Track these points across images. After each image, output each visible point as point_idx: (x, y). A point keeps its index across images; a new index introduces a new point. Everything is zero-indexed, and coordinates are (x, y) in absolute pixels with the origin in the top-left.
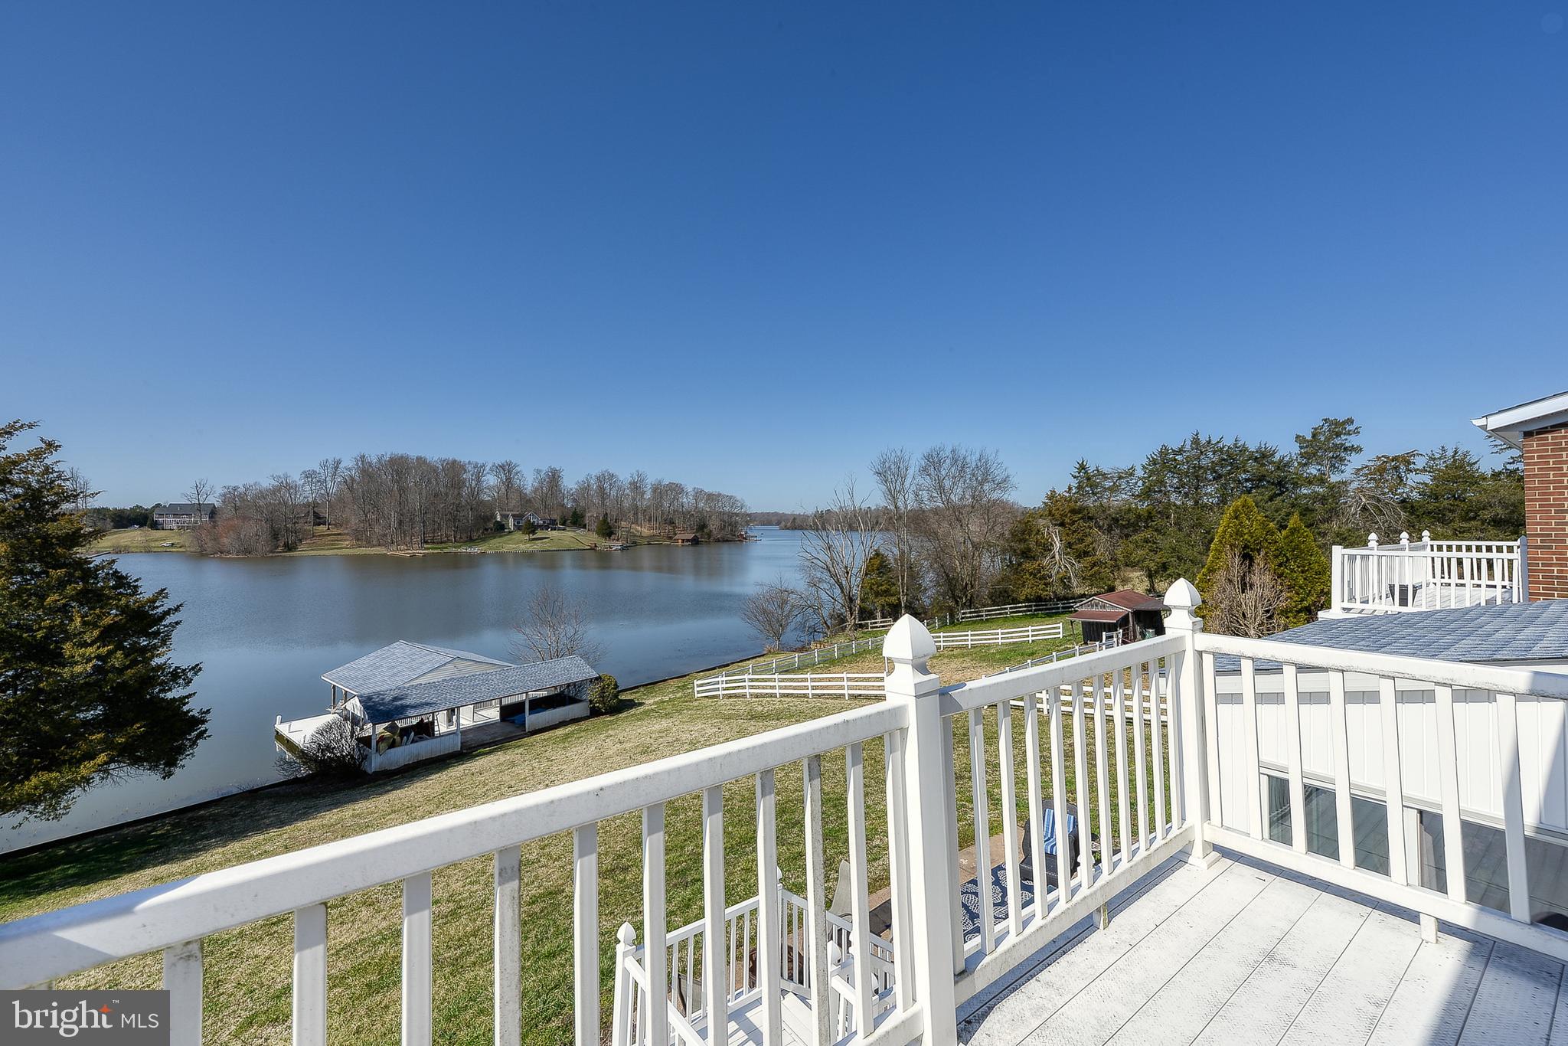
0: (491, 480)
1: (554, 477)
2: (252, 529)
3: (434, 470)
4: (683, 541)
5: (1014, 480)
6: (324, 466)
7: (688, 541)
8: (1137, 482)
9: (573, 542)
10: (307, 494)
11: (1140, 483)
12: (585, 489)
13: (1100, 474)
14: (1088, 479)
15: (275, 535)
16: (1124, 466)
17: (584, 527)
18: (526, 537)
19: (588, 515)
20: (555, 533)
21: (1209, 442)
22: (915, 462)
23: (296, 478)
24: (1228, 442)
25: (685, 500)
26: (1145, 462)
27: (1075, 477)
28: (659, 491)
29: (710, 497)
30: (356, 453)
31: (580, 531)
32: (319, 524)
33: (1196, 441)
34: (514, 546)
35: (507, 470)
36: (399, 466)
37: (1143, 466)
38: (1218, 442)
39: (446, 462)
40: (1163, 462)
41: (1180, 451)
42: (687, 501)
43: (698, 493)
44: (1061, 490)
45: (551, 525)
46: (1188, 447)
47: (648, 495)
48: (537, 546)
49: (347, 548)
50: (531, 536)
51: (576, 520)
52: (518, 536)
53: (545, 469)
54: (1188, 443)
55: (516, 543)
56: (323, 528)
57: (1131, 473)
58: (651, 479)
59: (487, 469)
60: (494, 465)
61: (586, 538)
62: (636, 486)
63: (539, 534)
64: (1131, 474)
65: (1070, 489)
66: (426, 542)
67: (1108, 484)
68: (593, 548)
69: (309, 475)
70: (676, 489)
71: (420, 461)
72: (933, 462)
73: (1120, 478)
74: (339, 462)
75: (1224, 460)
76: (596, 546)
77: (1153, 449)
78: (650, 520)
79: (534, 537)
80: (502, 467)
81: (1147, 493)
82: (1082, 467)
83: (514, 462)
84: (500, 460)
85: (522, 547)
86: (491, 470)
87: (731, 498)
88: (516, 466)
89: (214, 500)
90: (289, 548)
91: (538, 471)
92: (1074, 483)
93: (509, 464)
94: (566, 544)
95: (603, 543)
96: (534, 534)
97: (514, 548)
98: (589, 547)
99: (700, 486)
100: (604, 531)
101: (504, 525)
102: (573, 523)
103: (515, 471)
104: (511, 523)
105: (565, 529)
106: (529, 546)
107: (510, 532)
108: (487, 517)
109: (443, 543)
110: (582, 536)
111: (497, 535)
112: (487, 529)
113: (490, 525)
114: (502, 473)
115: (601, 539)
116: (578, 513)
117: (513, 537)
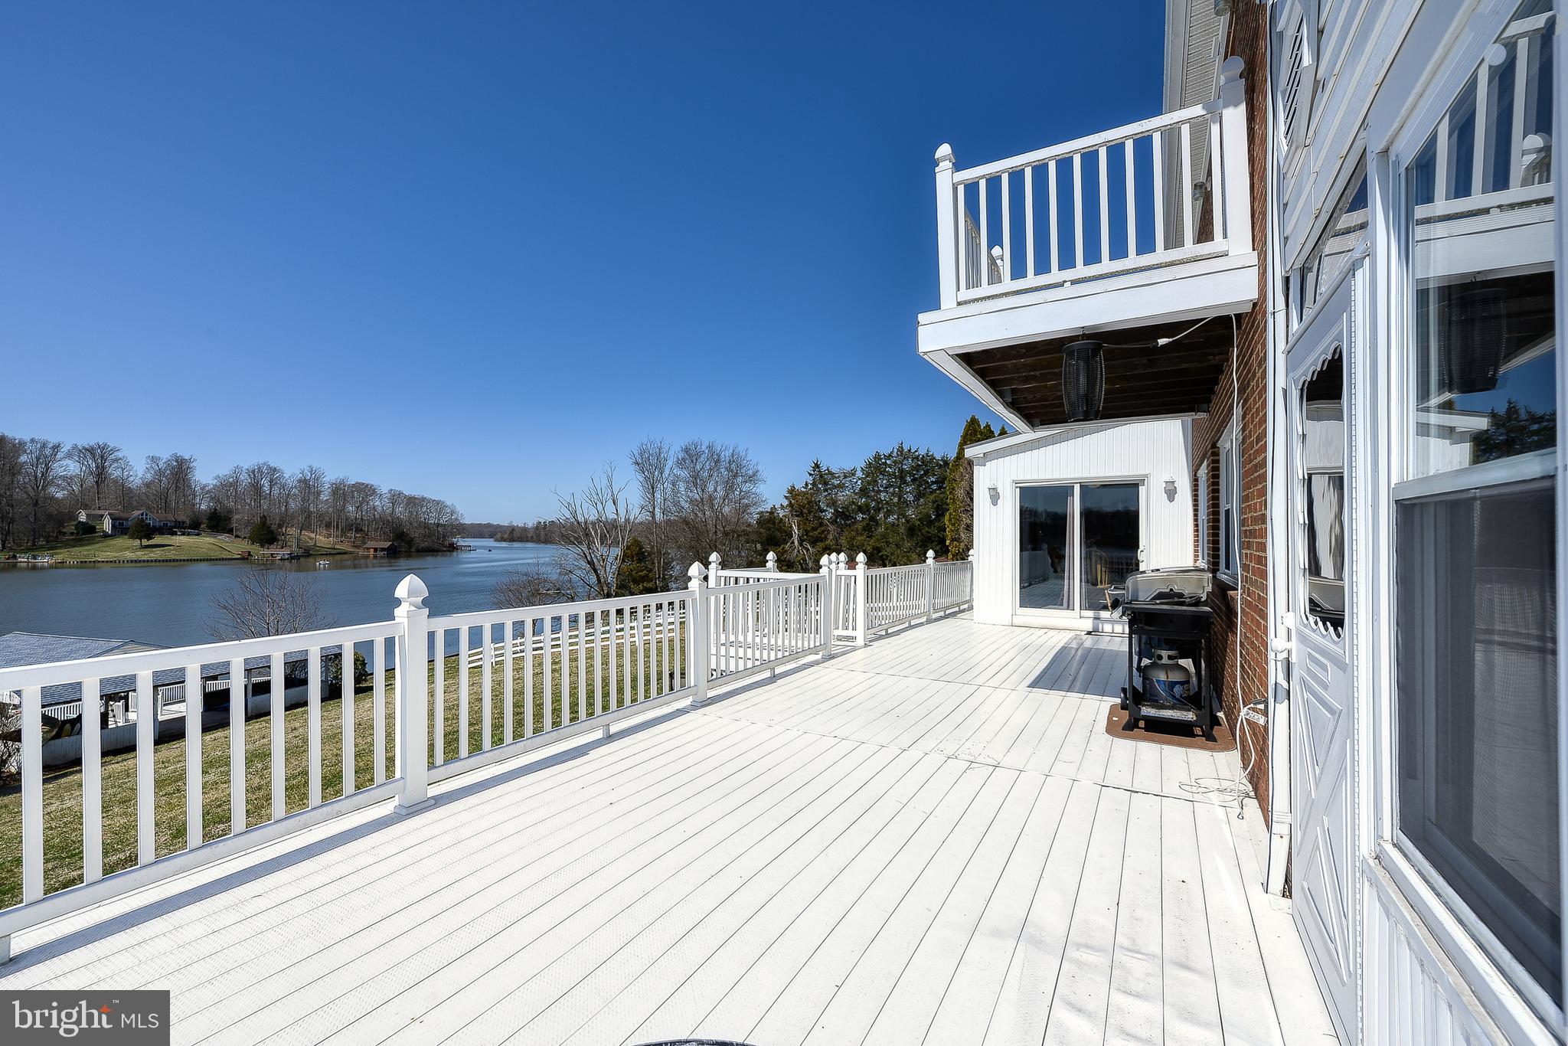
0: (69, 467)
1: (180, 471)
4: (376, 550)
5: (762, 474)
7: (383, 549)
8: (857, 482)
9: (212, 550)
11: (859, 482)
12: (229, 486)
13: (830, 473)
14: (822, 477)
16: (848, 468)
17: (230, 531)
18: (137, 542)
19: (236, 517)
20: (182, 538)
21: (909, 451)
22: (673, 451)
24: (922, 452)
25: (377, 503)
26: (863, 465)
27: (810, 475)
28: (341, 492)
29: (412, 501)
31: (224, 537)
33: (901, 450)
34: (115, 554)
35: (99, 456)
37: (862, 468)
38: (916, 451)
40: (876, 467)
41: (890, 456)
42: (380, 504)
43: (396, 497)
44: (799, 486)
45: (176, 529)
46: (895, 454)
47: (325, 496)
48: (157, 554)
50: (145, 542)
51: (218, 522)
52: (122, 541)
53: (165, 454)
54: (896, 450)
55: (125, 549)
57: (853, 473)
58: (330, 477)
59: (64, 453)
60: (75, 447)
61: (232, 546)
62: (307, 485)
63: (158, 540)
64: (854, 475)
65: (807, 484)
67: (836, 482)
68: (246, 558)
70: (366, 491)
72: (690, 455)
73: (845, 477)
75: (919, 466)
76: (249, 554)
77: (870, 455)
78: (327, 527)
79: (151, 542)
80: (90, 450)
81: (863, 491)
82: (817, 466)
83: (112, 444)
85: (129, 555)
86: (70, 453)
87: (438, 503)
88: (114, 450)
91: (154, 460)
92: (810, 480)
93: (103, 448)
94: (203, 552)
95: (259, 552)
96: (149, 538)
97: (114, 557)
98: (239, 556)
99: (398, 488)
100: (262, 537)
101: (94, 527)
102: (209, 527)
103: (112, 457)
104: (107, 525)
105: (197, 535)
106: (141, 555)
107: (106, 536)
108: (65, 517)
110: (227, 542)
111: (84, 540)
112: (63, 534)
113: (69, 528)
114: (89, 459)
115: (258, 547)
116: (221, 514)
117: (113, 542)
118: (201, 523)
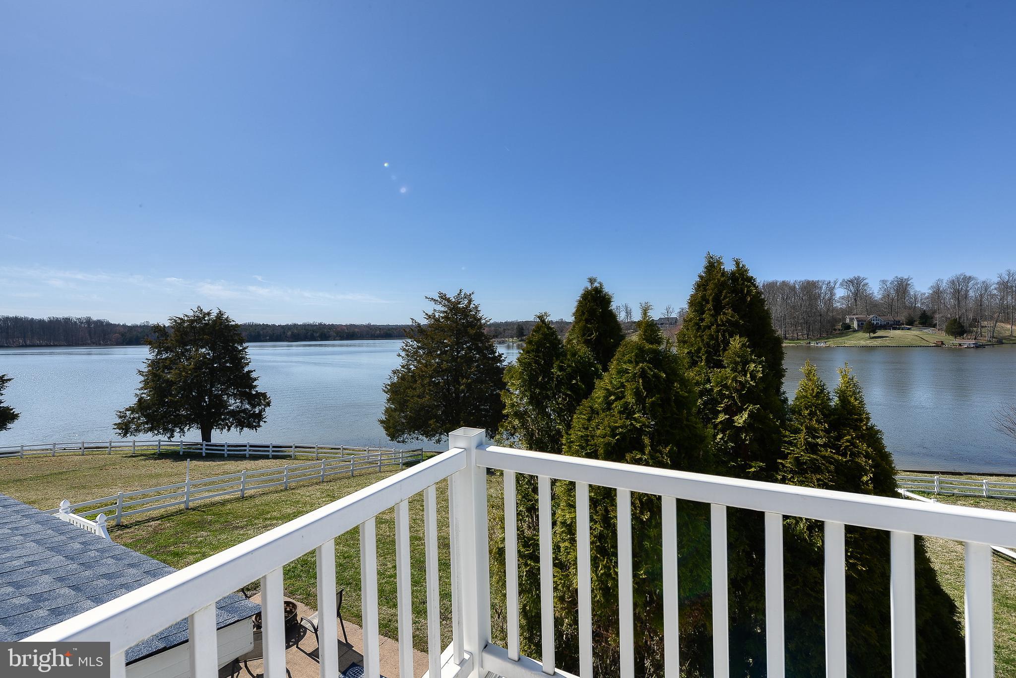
0: (840, 293)
1: (902, 287)
3: (793, 288)
9: (917, 340)
17: (934, 326)
18: (867, 335)
19: (937, 316)
20: (898, 332)
31: (930, 330)
34: (855, 342)
35: (857, 286)
39: (801, 283)
45: (896, 325)
48: (878, 342)
50: (872, 335)
51: (925, 320)
52: (861, 334)
53: (890, 277)
55: (861, 339)
59: (838, 285)
60: (844, 280)
61: (931, 336)
62: (1007, 286)
63: (880, 333)
68: (940, 345)
71: (784, 283)
76: (942, 343)
79: (876, 335)
80: (851, 281)
83: (862, 276)
84: (850, 276)
85: (863, 343)
86: (841, 284)
88: (864, 279)
89: (674, 315)
91: (884, 282)
93: (857, 279)
94: (906, 342)
95: (952, 341)
96: (874, 333)
97: (854, 344)
98: (934, 345)
100: (954, 330)
101: (850, 326)
102: (920, 323)
103: (862, 284)
104: (855, 325)
105: (909, 329)
106: (870, 343)
107: (855, 331)
108: (834, 321)
109: (798, 339)
110: (928, 334)
111: (843, 333)
112: (835, 330)
113: (839, 326)
114: (851, 287)
115: (951, 337)
116: (929, 314)
117: (856, 335)
118: (915, 321)
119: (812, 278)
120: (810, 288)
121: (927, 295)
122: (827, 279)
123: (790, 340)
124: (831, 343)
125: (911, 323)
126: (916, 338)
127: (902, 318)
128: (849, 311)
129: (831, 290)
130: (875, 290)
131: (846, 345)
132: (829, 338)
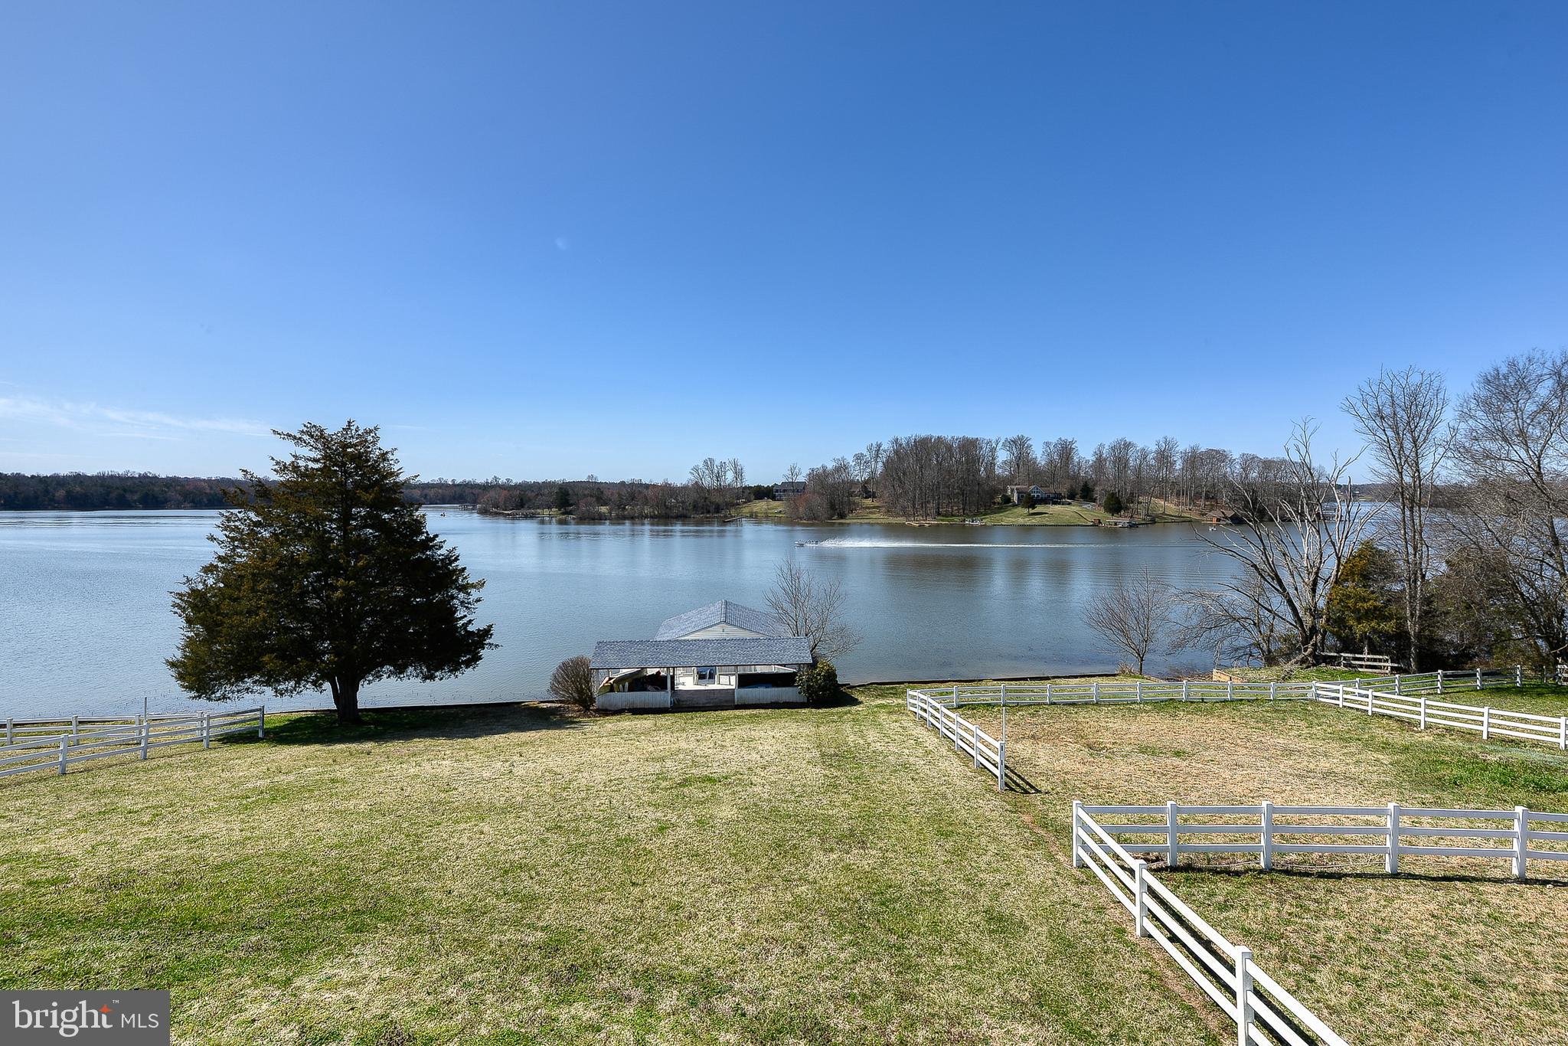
0: (1003, 456)
1: (1066, 451)
2: (819, 503)
3: (949, 448)
4: (1219, 519)
6: (870, 450)
7: (1227, 519)
9: (1076, 518)
10: (859, 475)
12: (1100, 461)
15: (832, 506)
17: (1094, 501)
18: (1026, 511)
19: (1097, 488)
20: (1057, 507)
23: (850, 460)
25: (1228, 470)
28: (1194, 459)
29: (1268, 465)
30: (891, 438)
31: (1089, 506)
32: (866, 498)
34: (1013, 520)
35: (1019, 445)
36: (924, 448)
39: (959, 440)
42: (1232, 471)
43: (1249, 461)
45: (1056, 499)
47: (1178, 466)
48: (1036, 520)
49: (880, 517)
50: (1031, 511)
51: (1084, 493)
52: (1020, 510)
53: (1054, 440)
55: (1019, 516)
56: (868, 502)
58: (1183, 446)
59: (1000, 444)
60: (1006, 440)
61: (1090, 512)
62: (1164, 457)
63: (1039, 509)
66: (939, 514)
68: (1097, 524)
69: (859, 457)
70: (1217, 457)
71: (939, 440)
74: (879, 446)
76: (1100, 523)
78: (1178, 495)
79: (1034, 511)
80: (1014, 442)
83: (1025, 436)
84: (1013, 435)
85: (1021, 521)
86: (1004, 445)
88: (1027, 440)
89: (801, 479)
90: (842, 516)
91: (1047, 444)
93: (1021, 438)
94: (1065, 520)
95: (1109, 519)
96: (1034, 508)
97: (1012, 522)
98: (1092, 524)
99: (1251, 452)
100: (1111, 506)
101: (1010, 499)
102: (1081, 497)
103: (1025, 445)
104: (1015, 499)
105: (1069, 504)
106: (1028, 521)
107: (1015, 506)
108: (995, 492)
109: (953, 516)
110: (1088, 510)
111: (1001, 508)
112: (994, 503)
113: (999, 499)
114: (1014, 448)
115: (1110, 516)
116: (1090, 485)
117: (1016, 510)
118: (1077, 494)
119: (971, 435)
120: (969, 446)
121: (1091, 462)
122: (987, 438)
123: (943, 516)
124: (988, 520)
125: (1072, 496)
126: (1075, 514)
127: (1063, 490)
128: (1010, 480)
129: (993, 450)
130: (1039, 454)
131: (1003, 523)
132: (987, 515)
